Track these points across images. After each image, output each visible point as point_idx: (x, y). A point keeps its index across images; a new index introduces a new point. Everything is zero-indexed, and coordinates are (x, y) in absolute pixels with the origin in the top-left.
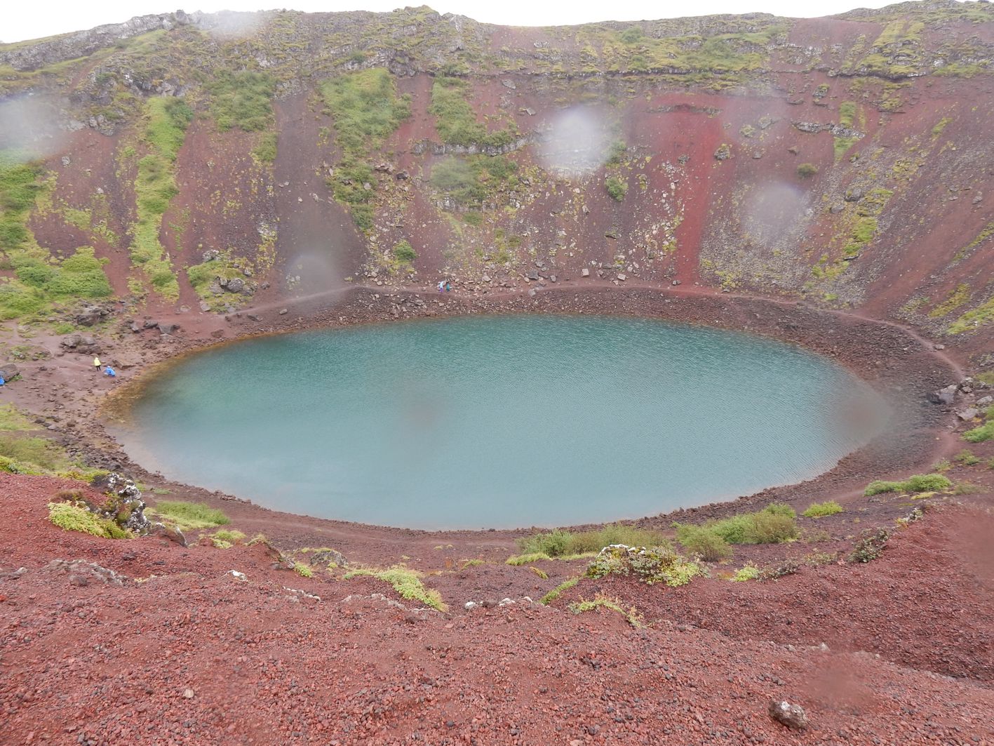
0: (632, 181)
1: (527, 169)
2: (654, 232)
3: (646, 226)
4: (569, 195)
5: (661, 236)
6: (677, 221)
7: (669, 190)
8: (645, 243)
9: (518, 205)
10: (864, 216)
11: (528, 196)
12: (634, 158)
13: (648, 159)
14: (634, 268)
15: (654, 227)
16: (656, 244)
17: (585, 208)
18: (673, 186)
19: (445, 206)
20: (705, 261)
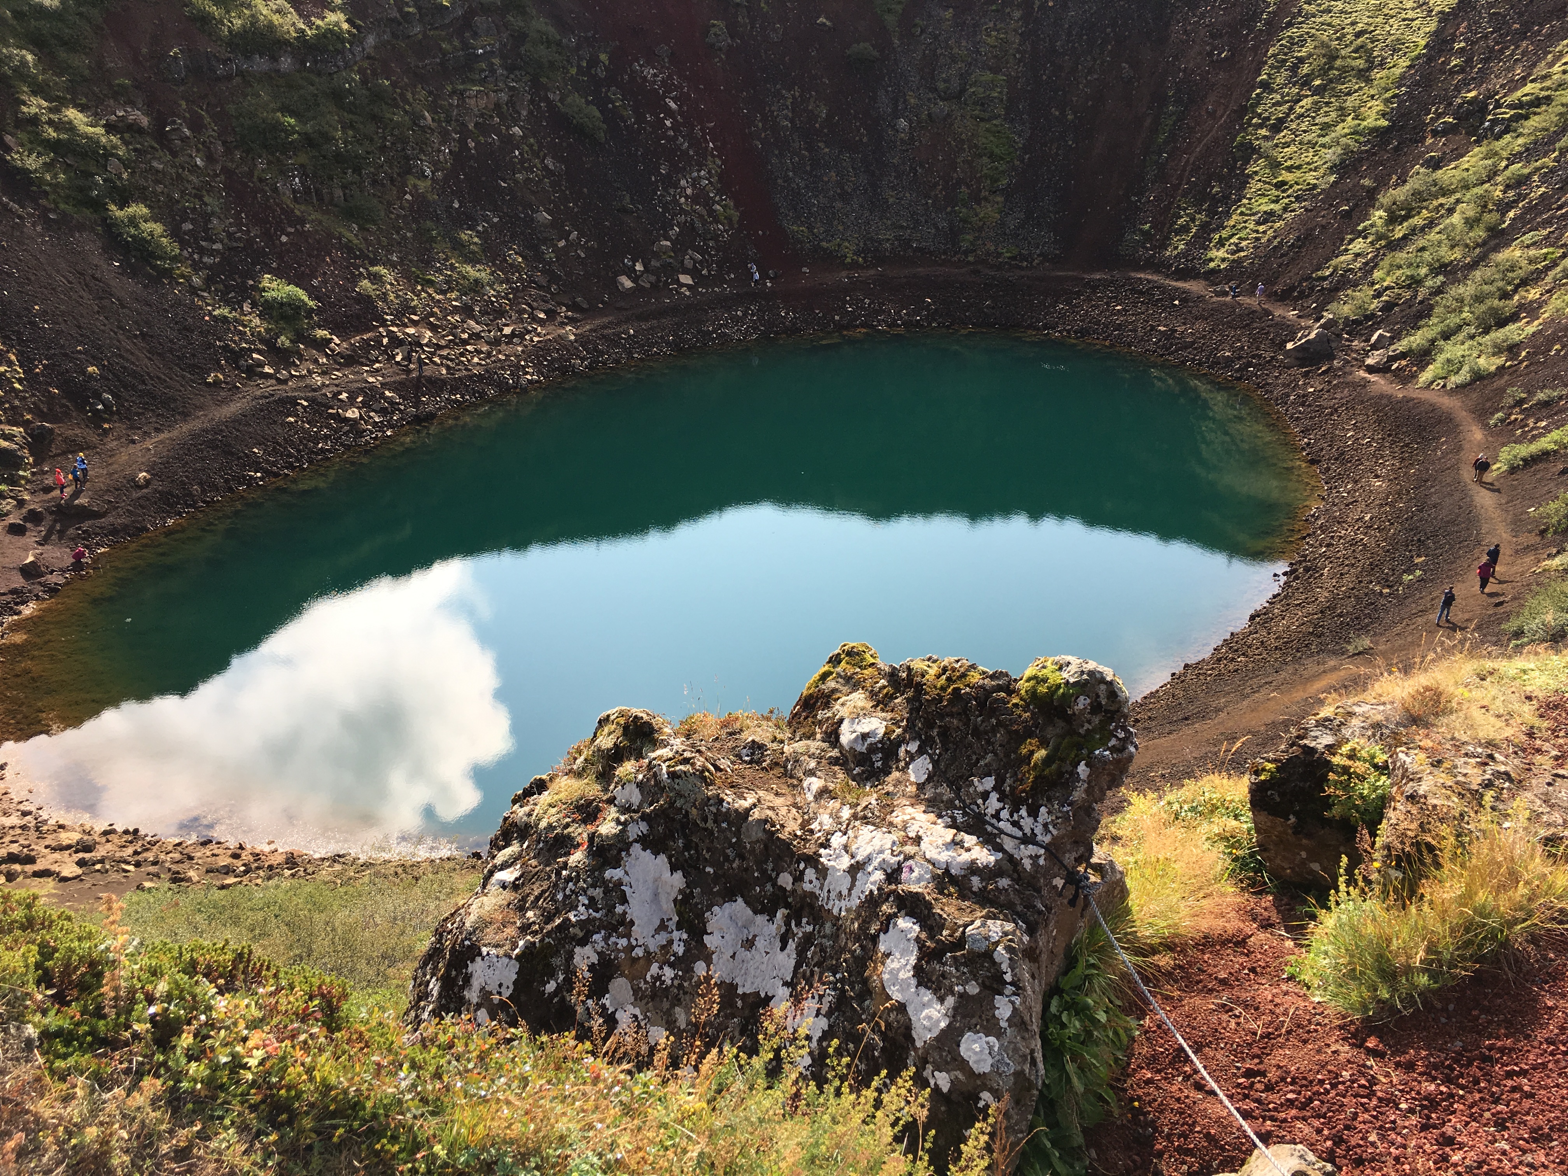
0: (602, 103)
1: (409, 96)
2: (689, 191)
3: (670, 182)
4: (509, 141)
5: (700, 197)
6: (715, 164)
7: (670, 113)
8: (686, 213)
9: (428, 172)
10: (982, 120)
11: (439, 151)
12: (580, 59)
13: (603, 57)
14: (695, 262)
15: (683, 183)
16: (705, 213)
17: (549, 162)
18: (673, 105)
19: (294, 191)
20: (797, 229)
